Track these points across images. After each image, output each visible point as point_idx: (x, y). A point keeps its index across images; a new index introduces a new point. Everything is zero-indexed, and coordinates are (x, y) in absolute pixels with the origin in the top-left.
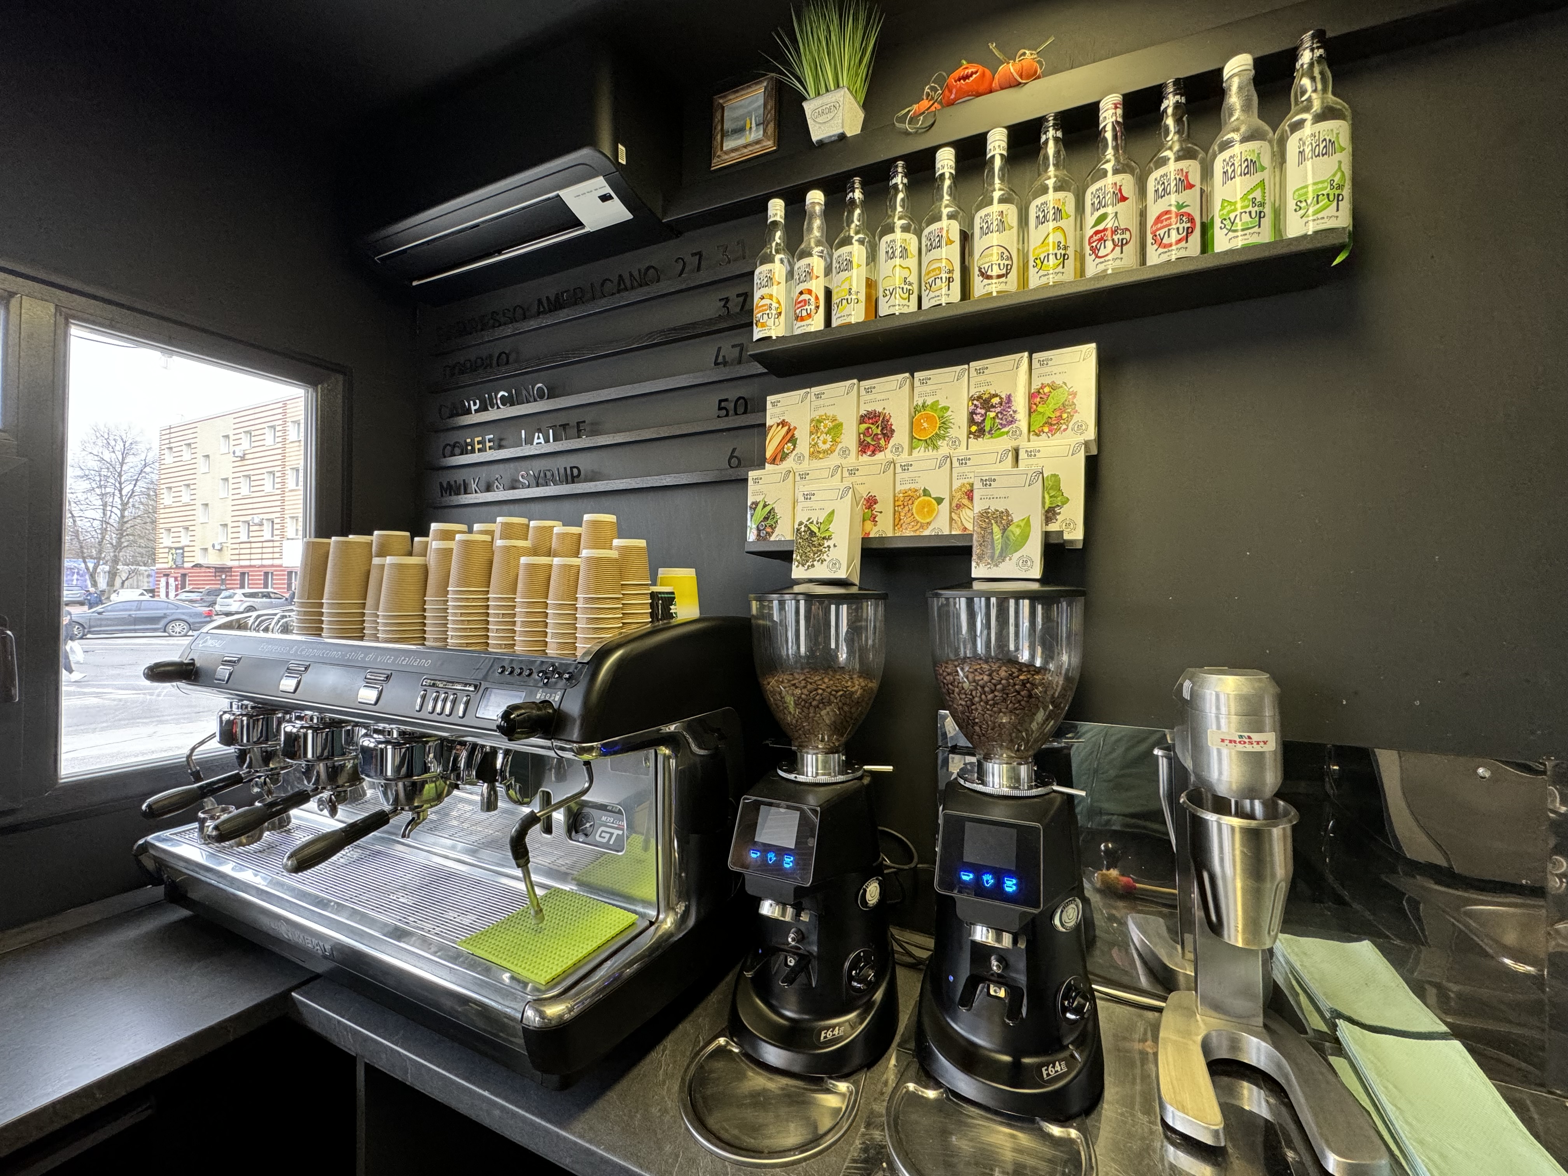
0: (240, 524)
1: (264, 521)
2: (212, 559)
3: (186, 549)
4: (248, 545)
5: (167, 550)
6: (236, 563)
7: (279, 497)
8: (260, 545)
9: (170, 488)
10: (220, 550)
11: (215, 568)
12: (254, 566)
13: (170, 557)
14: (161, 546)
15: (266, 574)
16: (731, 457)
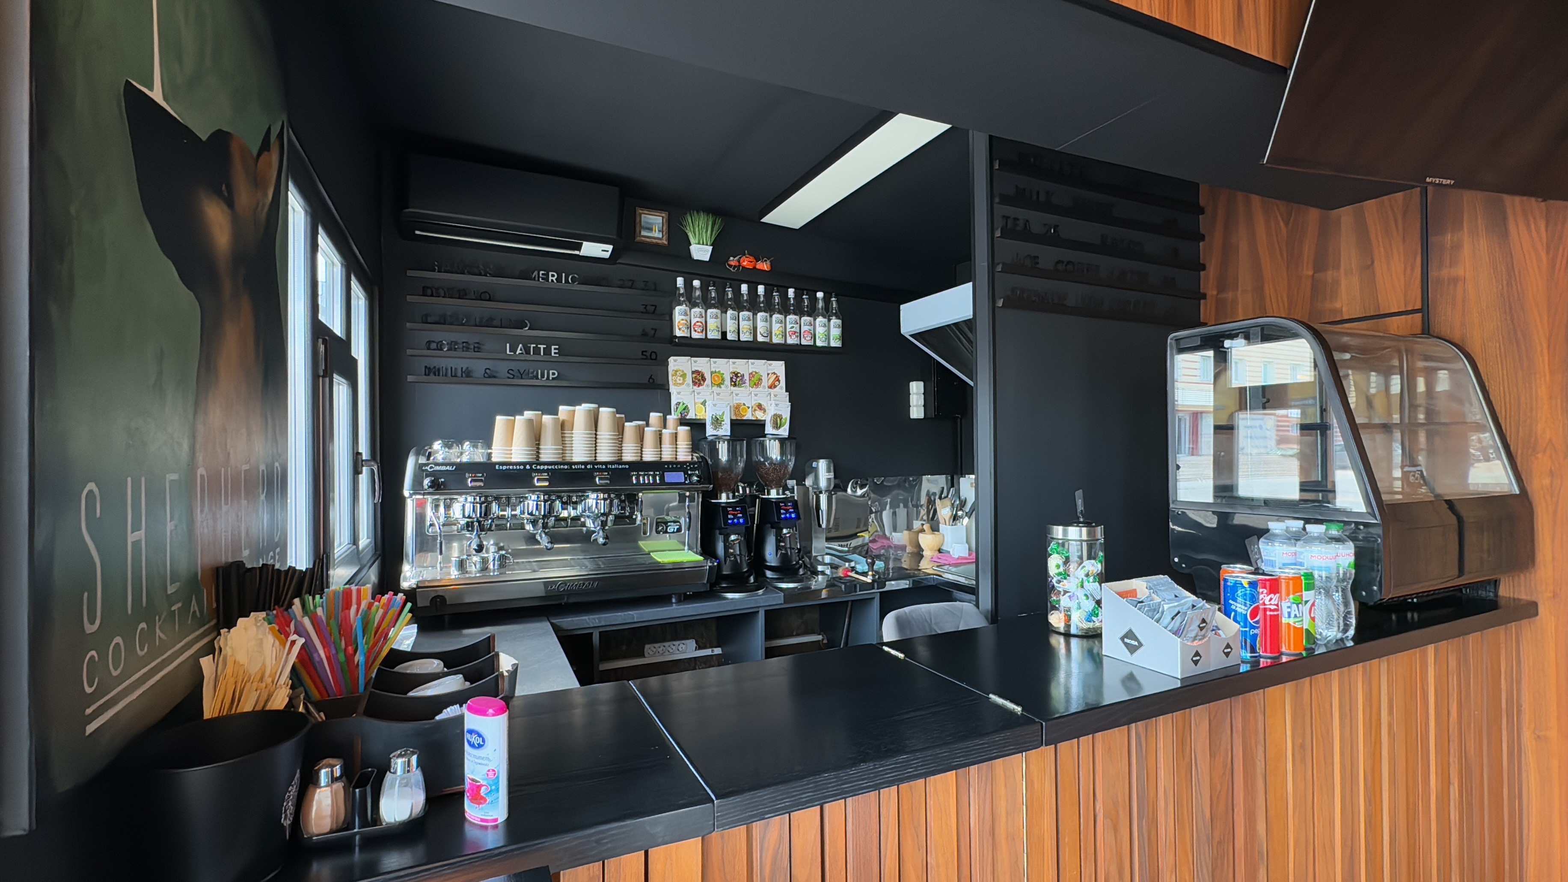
16: (651, 378)
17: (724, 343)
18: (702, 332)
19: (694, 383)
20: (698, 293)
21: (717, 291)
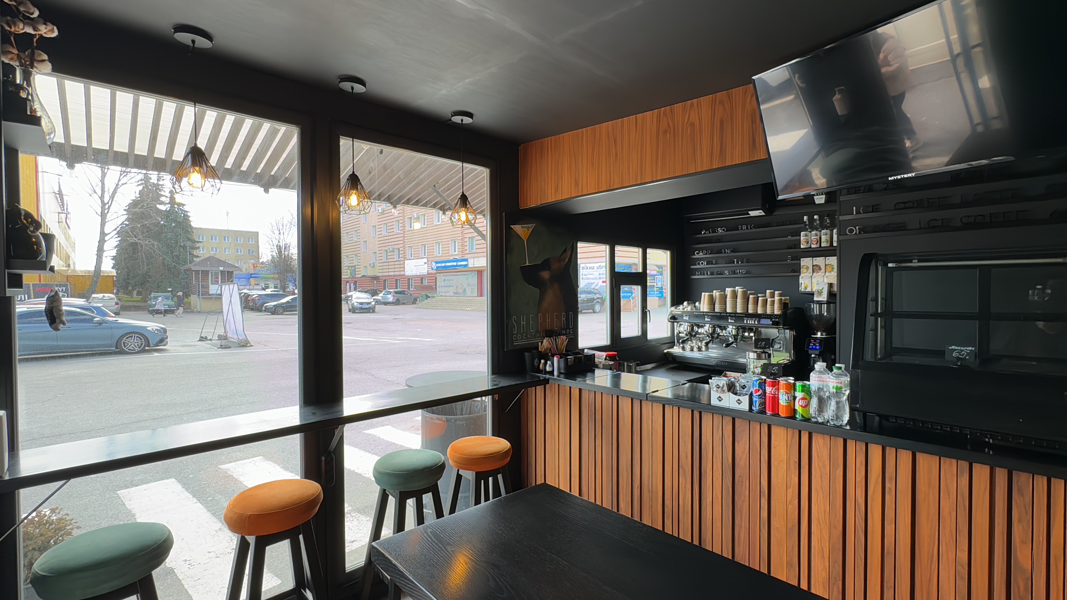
0: (382, 252)
1: (395, 250)
2: (370, 273)
3: (357, 267)
4: (387, 264)
5: (347, 268)
6: (381, 274)
7: (402, 235)
8: (393, 263)
9: (348, 233)
10: (373, 267)
11: (372, 277)
12: (391, 276)
13: (349, 272)
14: (344, 265)
15: (396, 280)
16: (792, 270)
17: (831, 248)
18: (817, 244)
19: (813, 272)
20: (818, 222)
21: (830, 219)
